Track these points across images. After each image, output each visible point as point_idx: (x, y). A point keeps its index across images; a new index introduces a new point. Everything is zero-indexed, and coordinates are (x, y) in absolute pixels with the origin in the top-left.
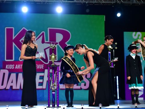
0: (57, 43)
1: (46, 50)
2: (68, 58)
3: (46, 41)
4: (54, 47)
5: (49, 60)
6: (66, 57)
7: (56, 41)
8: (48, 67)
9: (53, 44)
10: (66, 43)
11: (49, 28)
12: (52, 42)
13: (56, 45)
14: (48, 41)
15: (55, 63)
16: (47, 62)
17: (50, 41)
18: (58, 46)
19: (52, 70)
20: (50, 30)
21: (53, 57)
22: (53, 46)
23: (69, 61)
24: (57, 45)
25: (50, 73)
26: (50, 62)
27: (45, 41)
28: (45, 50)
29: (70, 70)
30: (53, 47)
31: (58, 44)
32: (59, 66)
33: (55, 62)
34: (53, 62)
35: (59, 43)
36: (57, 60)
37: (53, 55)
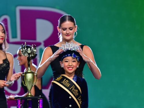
0: (39, 44)
2: (67, 79)
3: (13, 37)
4: (32, 52)
5: (20, 85)
6: (64, 78)
7: (35, 39)
11: (18, 9)
12: (25, 41)
14: (18, 39)
17: (22, 38)
20: (22, 12)
21: (29, 76)
22: (29, 51)
23: (70, 87)
24: (38, 48)
27: (11, 40)
30: (29, 54)
34: (29, 88)
35: (43, 44)
37: (29, 71)
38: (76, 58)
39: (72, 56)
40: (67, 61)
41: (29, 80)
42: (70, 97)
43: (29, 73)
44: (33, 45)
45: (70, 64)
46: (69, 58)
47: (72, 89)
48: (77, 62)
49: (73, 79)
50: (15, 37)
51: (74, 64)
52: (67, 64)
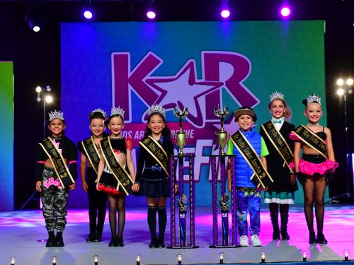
0: (222, 84)
1: (199, 99)
5: (205, 120)
7: (218, 80)
10: (241, 83)
11: (203, 53)
14: (203, 80)
17: (206, 79)
18: (223, 89)
20: (206, 55)
24: (221, 87)
26: (206, 123)
27: (197, 81)
28: (196, 98)
31: (224, 86)
35: (225, 84)
50: (200, 78)
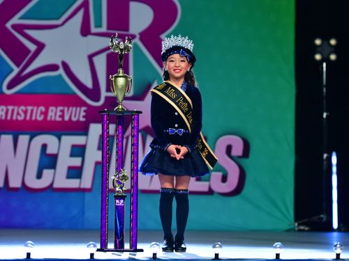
0: (133, 37)
1: (95, 59)
3: (96, 26)
4: (126, 48)
5: (104, 94)
6: (168, 85)
7: (127, 29)
8: (103, 117)
9: (119, 40)
10: (163, 37)
12: (117, 33)
13: (130, 40)
14: (104, 29)
15: (125, 102)
16: (97, 100)
17: (109, 28)
19: (117, 127)
21: (121, 81)
22: (122, 46)
23: (177, 98)
24: (133, 41)
25: (109, 136)
26: (107, 98)
27: (94, 30)
28: (91, 57)
29: (176, 128)
30: (121, 50)
31: (137, 41)
32: (141, 112)
33: (125, 98)
34: (120, 98)
35: (138, 36)
36: (131, 94)
37: (121, 74)
38: (186, 57)
39: (179, 53)
40: (173, 61)
41: (120, 87)
42: (176, 114)
43: (120, 77)
44: (127, 38)
45: (177, 65)
46: (176, 56)
47: (179, 101)
48: (186, 61)
49: (181, 87)
50: (99, 25)
51: (183, 65)
52: (172, 64)
